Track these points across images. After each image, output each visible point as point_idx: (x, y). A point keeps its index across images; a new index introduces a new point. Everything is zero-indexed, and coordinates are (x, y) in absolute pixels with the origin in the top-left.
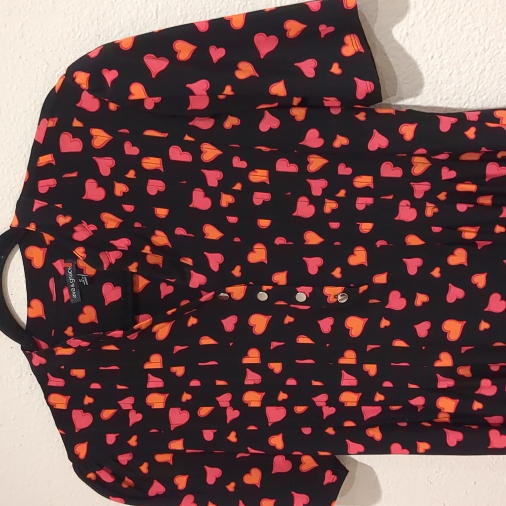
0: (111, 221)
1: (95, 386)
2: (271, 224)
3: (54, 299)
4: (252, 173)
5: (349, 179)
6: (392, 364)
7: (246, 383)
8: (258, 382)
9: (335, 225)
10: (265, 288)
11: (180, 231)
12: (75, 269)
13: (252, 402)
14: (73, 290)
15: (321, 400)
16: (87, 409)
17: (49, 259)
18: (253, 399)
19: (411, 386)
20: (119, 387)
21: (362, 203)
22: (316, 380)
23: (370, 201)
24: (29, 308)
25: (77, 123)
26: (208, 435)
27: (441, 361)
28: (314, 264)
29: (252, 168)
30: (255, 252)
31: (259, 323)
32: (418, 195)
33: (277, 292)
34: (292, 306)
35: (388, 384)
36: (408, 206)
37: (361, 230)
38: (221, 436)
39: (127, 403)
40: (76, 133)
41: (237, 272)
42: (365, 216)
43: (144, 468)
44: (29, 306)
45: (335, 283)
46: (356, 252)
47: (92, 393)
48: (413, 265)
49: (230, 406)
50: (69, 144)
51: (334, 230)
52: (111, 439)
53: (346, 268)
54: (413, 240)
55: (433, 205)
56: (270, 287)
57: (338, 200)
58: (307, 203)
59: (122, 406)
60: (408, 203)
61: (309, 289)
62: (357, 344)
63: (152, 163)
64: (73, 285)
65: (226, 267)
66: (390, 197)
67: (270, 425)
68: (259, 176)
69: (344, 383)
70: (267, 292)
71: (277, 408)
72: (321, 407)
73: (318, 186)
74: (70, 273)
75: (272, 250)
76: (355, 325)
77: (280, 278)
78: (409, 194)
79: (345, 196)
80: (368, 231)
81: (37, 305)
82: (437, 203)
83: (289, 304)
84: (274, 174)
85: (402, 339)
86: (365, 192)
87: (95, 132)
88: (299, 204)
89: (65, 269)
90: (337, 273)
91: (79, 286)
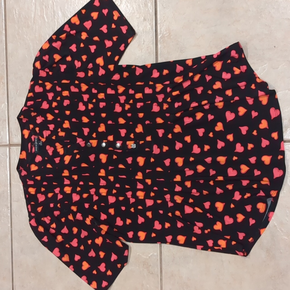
0: (50, 117)
1: (45, 183)
2: (106, 115)
3: (29, 152)
4: (99, 95)
5: (133, 95)
6: (157, 179)
7: (101, 184)
8: (105, 184)
9: (129, 115)
10: (104, 141)
11: (74, 120)
12: (38, 139)
13: (103, 193)
14: (36, 148)
15: (129, 194)
16: (42, 193)
17: (30, 135)
18: (103, 192)
19: (165, 189)
20: (54, 183)
21: (139, 105)
22: (127, 185)
23: (142, 104)
24: (21, 155)
25: (40, 82)
26: (87, 206)
27: (176, 179)
28: (123, 132)
29: (99, 92)
30: (101, 127)
31: (103, 158)
32: (160, 100)
33: (109, 143)
34: (115, 150)
35: (155, 188)
36: (156, 105)
37: (139, 117)
38: (91, 206)
39: (57, 190)
40: (40, 85)
41: (94, 135)
42: (141, 110)
43: (63, 220)
44: (21, 153)
45: (131, 139)
46: (138, 127)
47: (44, 186)
48: (161, 132)
49: (95, 194)
50: (38, 89)
51: (129, 117)
52: (52, 205)
53: (136, 134)
54: (159, 121)
55: (166, 104)
56: (106, 141)
57: (130, 104)
58: (119, 106)
59: (55, 191)
60: (157, 104)
61: (121, 142)
62: (142, 169)
63: (66, 93)
64: (36, 146)
65: (90, 133)
66: (149, 102)
67: (109, 204)
68: (101, 96)
69: (138, 187)
70: (105, 143)
71: (113, 197)
72: (129, 198)
73: (122, 99)
74: (36, 140)
75: (107, 126)
76: (141, 161)
77: (111, 138)
78: (156, 100)
79: (132, 103)
80: (142, 117)
81: (24, 153)
82: (168, 103)
83: (114, 149)
84: (106, 95)
85: (160, 167)
86: (140, 100)
87: (47, 84)
88: (116, 106)
89: (35, 138)
90: (132, 136)
91: (39, 146)
